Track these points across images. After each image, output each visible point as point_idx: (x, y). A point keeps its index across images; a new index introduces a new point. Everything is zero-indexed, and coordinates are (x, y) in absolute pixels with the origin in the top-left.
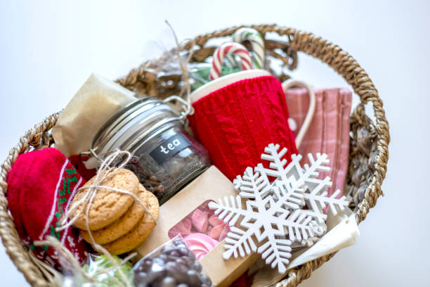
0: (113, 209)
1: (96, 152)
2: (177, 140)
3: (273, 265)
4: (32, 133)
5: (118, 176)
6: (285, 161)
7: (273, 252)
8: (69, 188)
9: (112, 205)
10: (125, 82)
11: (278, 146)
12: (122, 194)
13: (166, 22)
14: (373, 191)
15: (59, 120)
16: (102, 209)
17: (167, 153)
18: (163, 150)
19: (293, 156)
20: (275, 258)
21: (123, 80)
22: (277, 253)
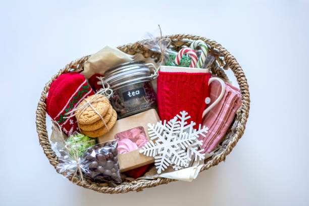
0: (90, 119)
1: (103, 79)
2: (139, 91)
3: (157, 168)
4: (72, 64)
5: (101, 102)
6: (186, 123)
7: (160, 162)
8: (81, 95)
9: (90, 117)
10: (130, 48)
11: (187, 113)
12: (97, 114)
13: (159, 25)
14: (218, 158)
15: (89, 59)
16: (86, 116)
17: (130, 96)
18: (129, 94)
19: (192, 122)
20: (159, 165)
21: (129, 46)
22: (161, 164)
